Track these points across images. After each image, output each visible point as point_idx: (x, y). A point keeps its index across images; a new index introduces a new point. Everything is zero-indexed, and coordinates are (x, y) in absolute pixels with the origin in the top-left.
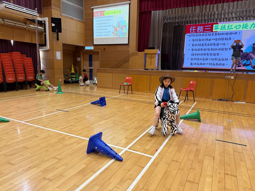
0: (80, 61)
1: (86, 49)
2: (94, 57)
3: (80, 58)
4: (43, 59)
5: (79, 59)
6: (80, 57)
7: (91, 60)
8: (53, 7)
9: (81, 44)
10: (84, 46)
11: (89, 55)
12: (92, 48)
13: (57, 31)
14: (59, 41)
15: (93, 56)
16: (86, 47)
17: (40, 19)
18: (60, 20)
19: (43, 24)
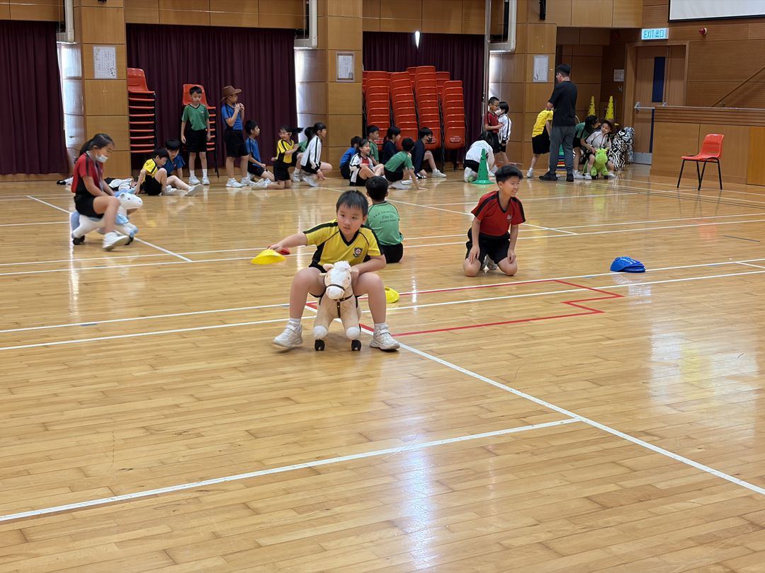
0: (622, 84)
1: (642, 39)
2: (670, 64)
3: (623, 70)
4: (497, 82)
5: (619, 76)
6: (623, 66)
7: (659, 77)
9: (628, 23)
10: (639, 27)
11: (653, 60)
12: (661, 33)
14: (546, 21)
15: (668, 62)
16: (643, 30)
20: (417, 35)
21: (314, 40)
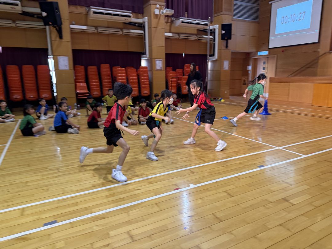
0: (250, 71)
1: (258, 55)
4: (211, 70)
5: (249, 68)
8: (224, 12)
9: (253, 50)
10: (257, 51)
12: (266, 53)
13: (226, 38)
14: (228, 49)
17: (211, 27)
18: (230, 25)
19: (213, 32)
21: (148, 55)
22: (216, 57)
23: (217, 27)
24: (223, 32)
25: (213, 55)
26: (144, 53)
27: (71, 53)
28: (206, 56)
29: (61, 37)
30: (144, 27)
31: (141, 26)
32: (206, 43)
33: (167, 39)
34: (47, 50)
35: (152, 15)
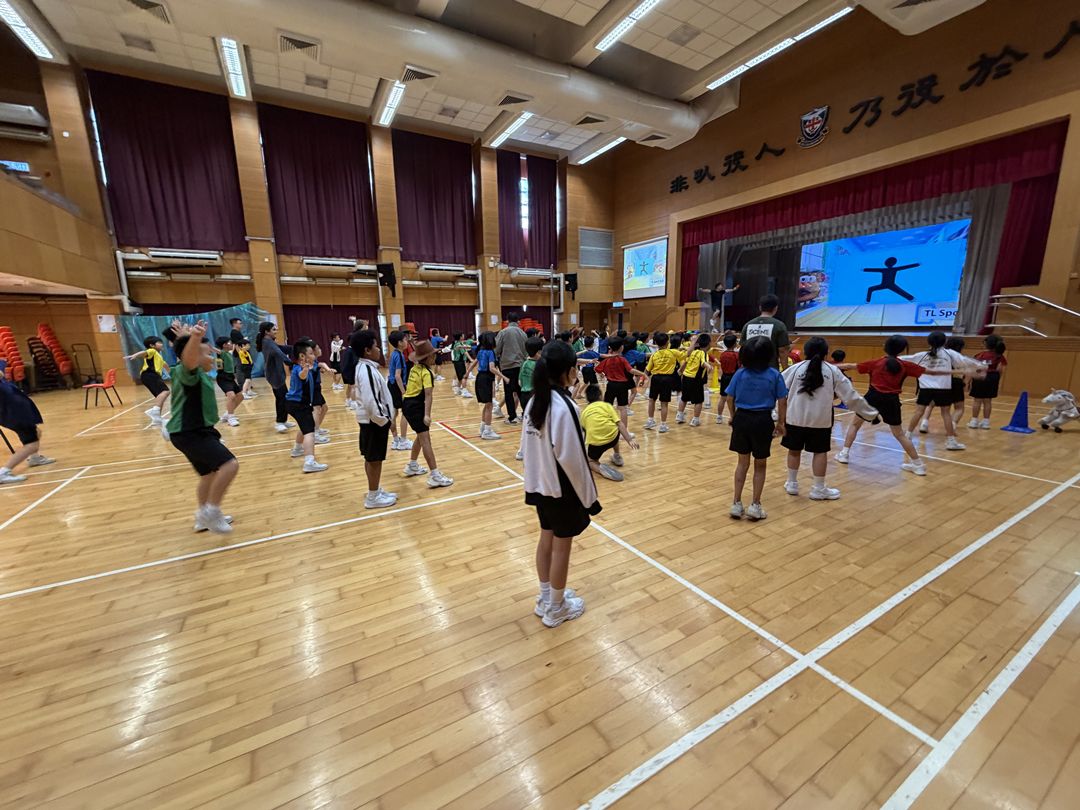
0: (607, 324)
1: (614, 306)
4: (557, 323)
5: (604, 321)
6: (607, 317)
7: (621, 320)
8: (568, 260)
9: (608, 301)
10: (612, 302)
11: (618, 315)
12: (621, 304)
13: (572, 289)
14: (575, 301)
15: (624, 316)
17: (555, 276)
18: (575, 276)
19: (556, 281)
20: (525, 307)
21: (482, 310)
22: (562, 310)
23: (562, 275)
24: (567, 283)
25: (559, 307)
26: (478, 307)
27: (403, 311)
28: (550, 307)
29: (394, 295)
30: (478, 279)
31: (474, 278)
32: (550, 293)
33: (503, 290)
34: (378, 307)
35: (487, 268)
